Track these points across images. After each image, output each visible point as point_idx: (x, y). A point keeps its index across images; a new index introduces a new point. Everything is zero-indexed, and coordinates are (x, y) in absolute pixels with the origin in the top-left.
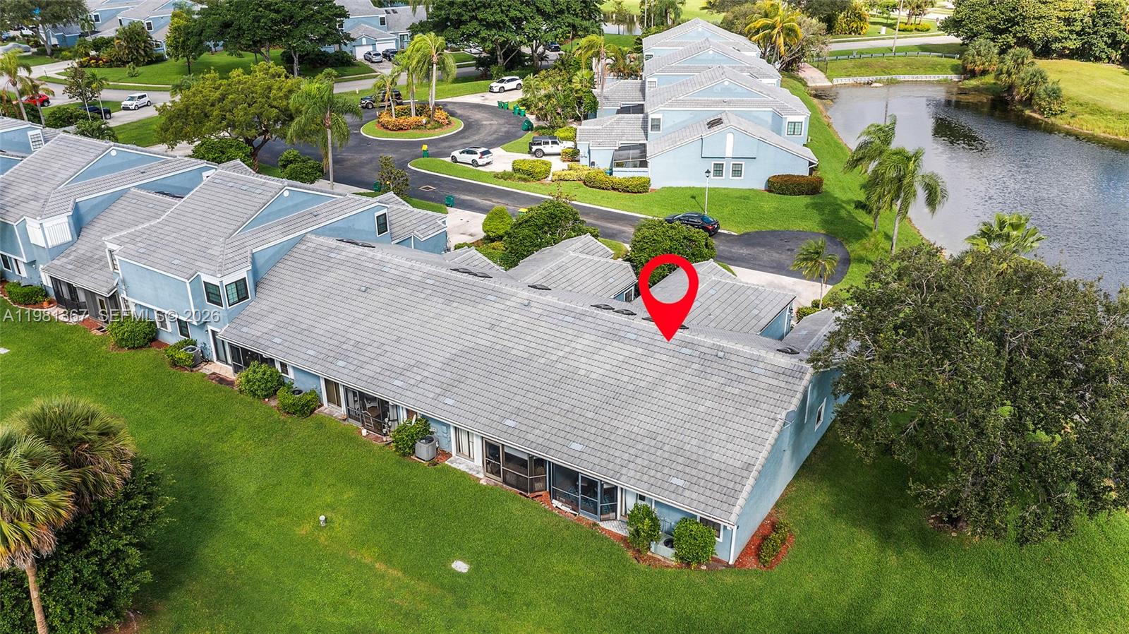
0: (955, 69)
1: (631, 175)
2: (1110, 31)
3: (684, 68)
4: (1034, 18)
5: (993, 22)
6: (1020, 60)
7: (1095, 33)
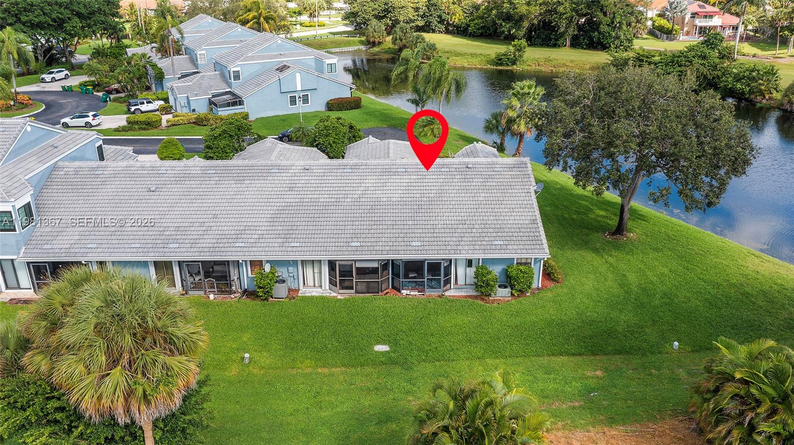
0: (362, 42)
1: (233, 112)
2: (438, 14)
3: (223, 42)
4: (399, 8)
5: (376, 12)
6: (405, 31)
7: (431, 15)
